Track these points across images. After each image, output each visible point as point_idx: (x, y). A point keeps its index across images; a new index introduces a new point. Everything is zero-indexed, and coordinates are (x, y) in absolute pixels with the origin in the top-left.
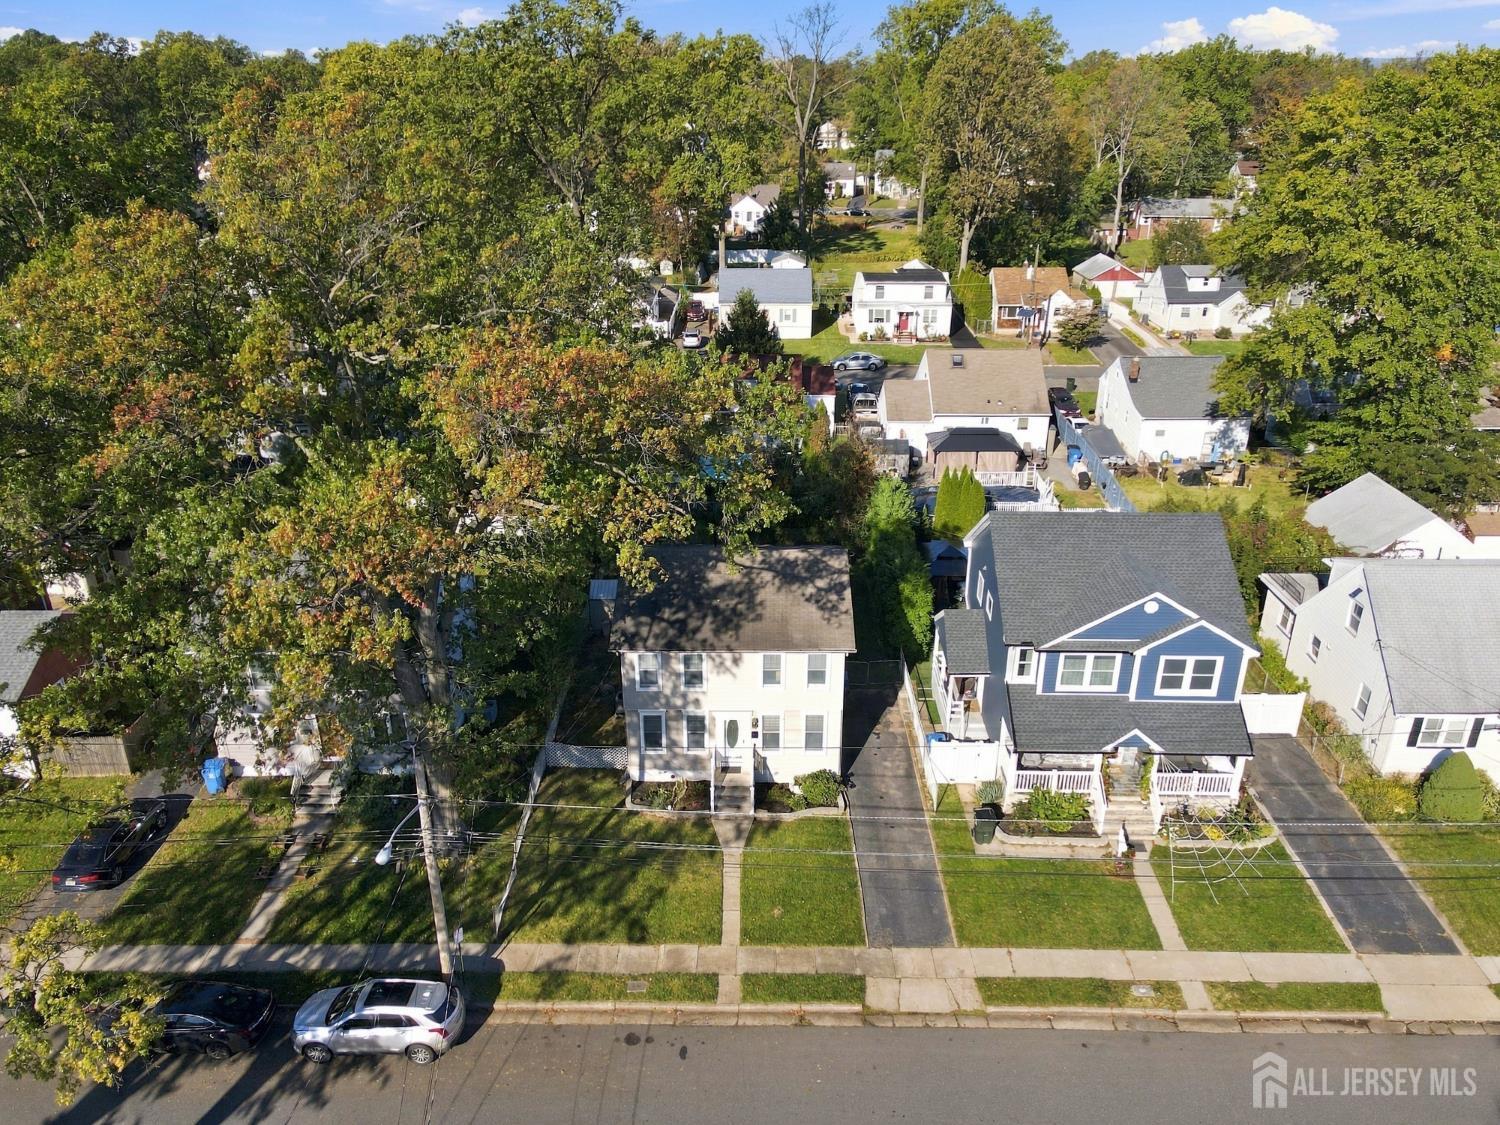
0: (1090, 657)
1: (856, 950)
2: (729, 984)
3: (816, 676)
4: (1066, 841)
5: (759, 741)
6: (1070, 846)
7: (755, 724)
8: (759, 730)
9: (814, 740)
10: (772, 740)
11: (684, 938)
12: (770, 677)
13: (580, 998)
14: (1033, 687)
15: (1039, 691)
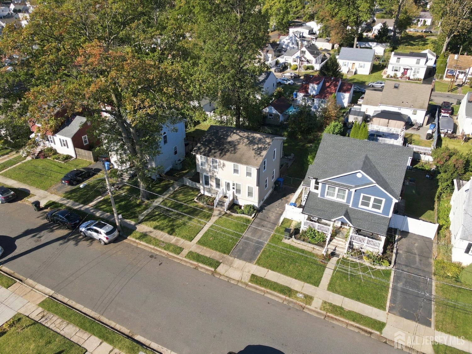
0: (337, 188)
1: (225, 255)
2: (185, 252)
3: (249, 174)
4: (313, 246)
5: (235, 191)
6: (314, 248)
7: (234, 185)
8: (235, 187)
9: (250, 194)
10: (238, 191)
11: (183, 237)
12: (236, 171)
13: (147, 243)
14: (318, 194)
15: (319, 196)
